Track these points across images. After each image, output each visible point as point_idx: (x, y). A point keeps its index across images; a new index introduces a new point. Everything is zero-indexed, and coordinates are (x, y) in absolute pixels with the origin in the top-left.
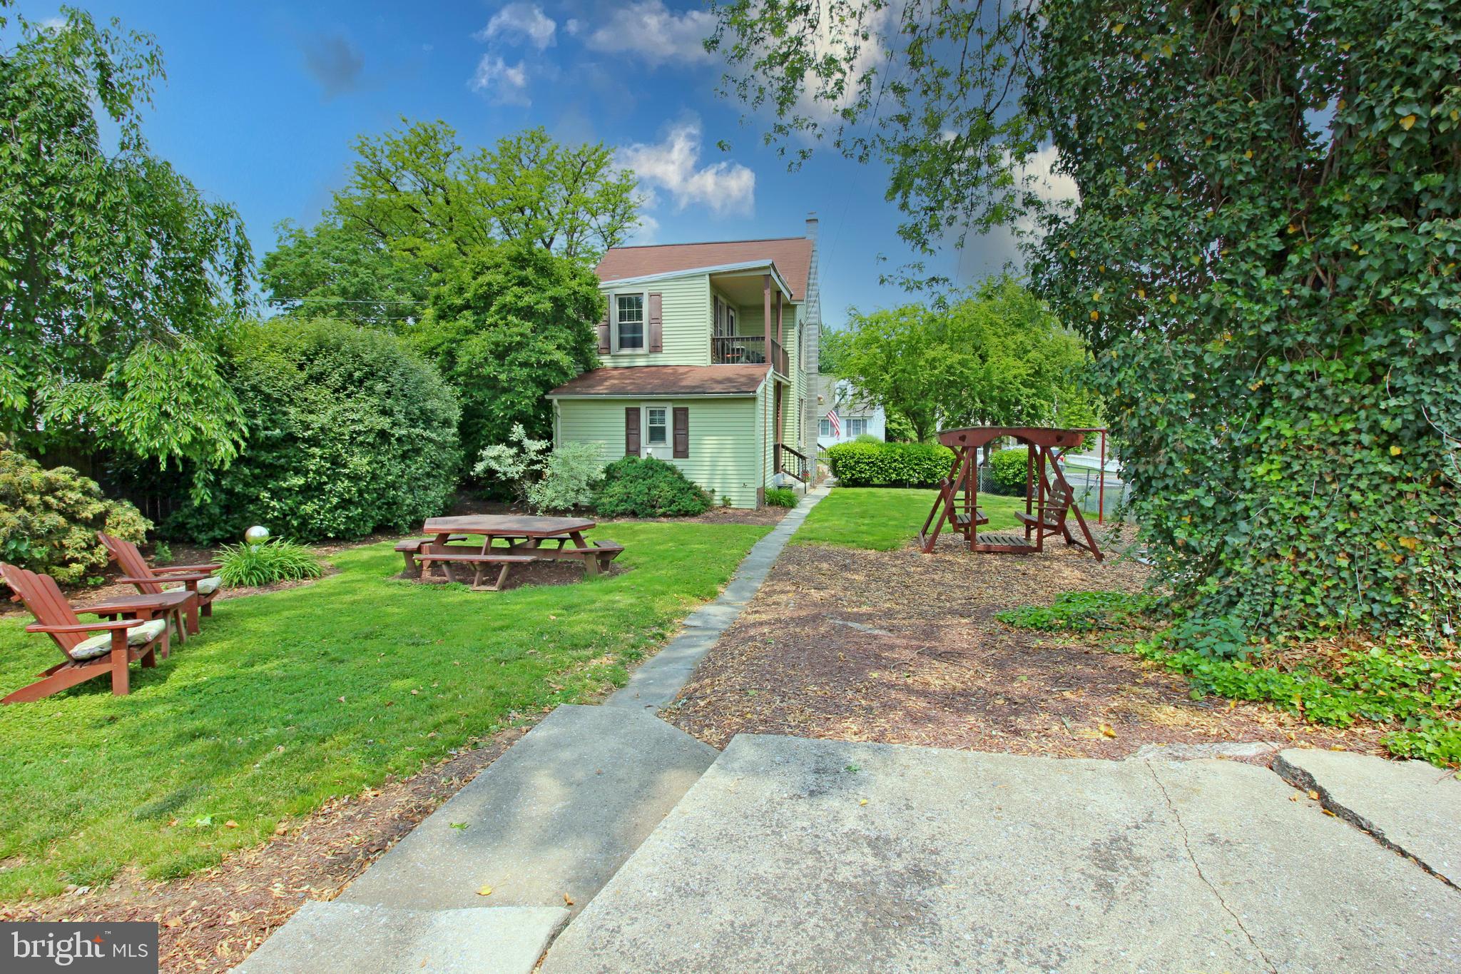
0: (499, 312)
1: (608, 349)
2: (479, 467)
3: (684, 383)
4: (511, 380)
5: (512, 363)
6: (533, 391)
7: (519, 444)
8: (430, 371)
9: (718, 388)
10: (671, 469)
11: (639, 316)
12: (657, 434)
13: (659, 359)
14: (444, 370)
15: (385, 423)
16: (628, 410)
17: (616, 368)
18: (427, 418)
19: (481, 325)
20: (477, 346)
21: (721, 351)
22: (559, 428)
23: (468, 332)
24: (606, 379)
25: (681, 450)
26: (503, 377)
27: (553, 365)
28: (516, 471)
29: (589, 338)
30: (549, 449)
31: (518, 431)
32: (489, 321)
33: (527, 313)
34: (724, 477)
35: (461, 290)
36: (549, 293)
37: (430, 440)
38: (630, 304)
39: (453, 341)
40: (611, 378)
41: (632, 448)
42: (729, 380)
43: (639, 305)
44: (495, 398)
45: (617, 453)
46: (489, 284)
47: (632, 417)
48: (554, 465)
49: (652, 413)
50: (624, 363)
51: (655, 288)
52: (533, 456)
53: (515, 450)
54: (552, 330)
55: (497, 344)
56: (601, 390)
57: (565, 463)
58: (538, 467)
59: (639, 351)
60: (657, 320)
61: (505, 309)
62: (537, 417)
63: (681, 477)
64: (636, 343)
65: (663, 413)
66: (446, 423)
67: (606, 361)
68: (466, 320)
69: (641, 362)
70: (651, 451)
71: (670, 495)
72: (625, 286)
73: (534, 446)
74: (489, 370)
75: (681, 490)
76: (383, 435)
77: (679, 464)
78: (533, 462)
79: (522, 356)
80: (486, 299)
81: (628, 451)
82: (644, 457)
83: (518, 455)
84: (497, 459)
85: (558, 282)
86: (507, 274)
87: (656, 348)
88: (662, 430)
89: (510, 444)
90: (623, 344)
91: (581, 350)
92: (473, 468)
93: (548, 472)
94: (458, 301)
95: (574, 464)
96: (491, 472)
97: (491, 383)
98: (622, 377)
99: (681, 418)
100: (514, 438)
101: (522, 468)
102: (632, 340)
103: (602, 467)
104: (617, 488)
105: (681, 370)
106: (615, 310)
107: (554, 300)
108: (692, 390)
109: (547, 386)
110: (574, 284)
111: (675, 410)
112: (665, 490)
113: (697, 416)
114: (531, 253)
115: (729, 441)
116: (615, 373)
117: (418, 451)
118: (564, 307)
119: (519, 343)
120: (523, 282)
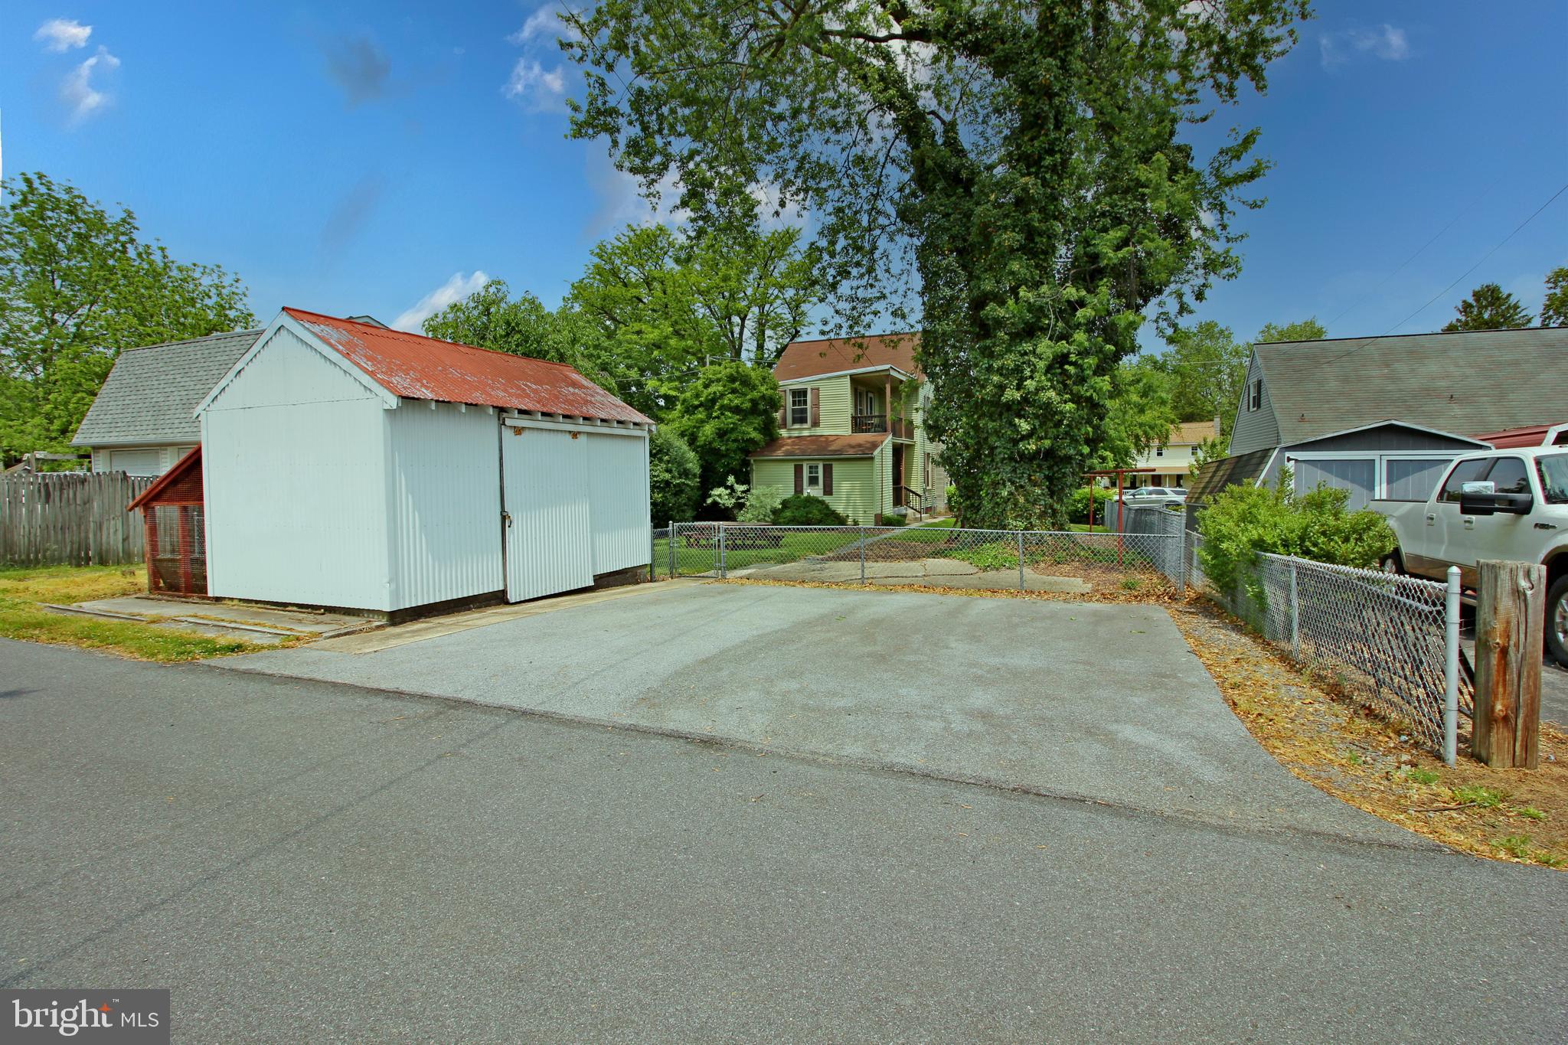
0: (719, 409)
1: (784, 425)
2: (709, 501)
3: (832, 448)
4: (727, 450)
5: (728, 440)
6: (739, 456)
7: (731, 488)
8: (682, 445)
9: (851, 451)
10: (822, 502)
11: (805, 402)
12: (813, 481)
13: (818, 431)
14: (690, 444)
15: (667, 476)
16: (796, 466)
17: (790, 438)
18: (686, 473)
19: (709, 417)
20: (708, 430)
21: (858, 424)
22: (755, 477)
23: (702, 421)
24: (783, 446)
25: (828, 490)
26: (723, 448)
27: (752, 441)
28: (729, 502)
29: (772, 421)
30: (748, 490)
31: (731, 479)
32: (715, 414)
33: (736, 410)
34: (855, 507)
35: (697, 396)
36: (749, 397)
37: (688, 485)
38: (800, 395)
39: (695, 427)
40: (787, 445)
41: (799, 488)
42: (860, 445)
43: (805, 396)
44: (718, 460)
45: (789, 493)
46: (715, 393)
47: (798, 470)
48: (751, 500)
49: (811, 467)
50: (796, 434)
51: (815, 385)
52: (739, 494)
53: (728, 491)
54: (751, 419)
55: (719, 429)
56: (779, 454)
57: (758, 498)
58: (742, 501)
59: (805, 426)
60: (816, 405)
61: (722, 407)
62: (741, 471)
63: (827, 507)
64: (803, 420)
65: (817, 467)
66: (695, 475)
67: (783, 433)
68: (701, 415)
69: (806, 433)
70: (809, 491)
71: (819, 517)
72: (797, 384)
73: (740, 488)
74: (716, 445)
75: (826, 515)
76: (667, 483)
77: (827, 499)
78: (739, 498)
79: (733, 436)
80: (713, 401)
81: (796, 491)
82: (805, 495)
83: (730, 494)
84: (720, 496)
85: (754, 388)
86: (724, 386)
87: (816, 423)
88: (816, 478)
89: (727, 488)
90: (795, 421)
91: (768, 429)
92: (705, 502)
93: (748, 504)
94: (696, 403)
95: (762, 498)
96: (715, 503)
97: (716, 452)
98: (794, 444)
99: (828, 470)
100: (729, 484)
101: (733, 501)
102: (800, 418)
103: (779, 501)
104: (788, 514)
105: (831, 439)
106: (790, 399)
107: (752, 401)
108: (835, 452)
109: (747, 452)
110: (763, 389)
111: (824, 466)
112: (816, 513)
113: (837, 469)
114: (738, 372)
115: (858, 484)
116: (789, 441)
117: (682, 491)
118: (758, 404)
119: (732, 429)
120: (734, 391)
